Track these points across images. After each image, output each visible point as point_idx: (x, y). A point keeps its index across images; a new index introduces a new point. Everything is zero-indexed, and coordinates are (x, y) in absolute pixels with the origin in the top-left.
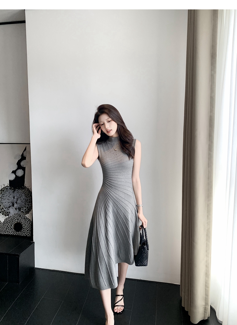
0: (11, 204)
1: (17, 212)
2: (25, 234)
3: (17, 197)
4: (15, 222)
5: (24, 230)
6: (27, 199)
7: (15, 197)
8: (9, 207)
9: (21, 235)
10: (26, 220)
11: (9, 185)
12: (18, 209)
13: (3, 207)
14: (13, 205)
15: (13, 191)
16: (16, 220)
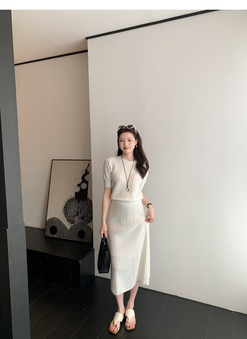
0: (76, 214)
1: (80, 221)
2: (87, 241)
4: (79, 229)
5: (86, 238)
6: (89, 209)
7: (80, 208)
8: (75, 216)
9: (84, 241)
10: (88, 228)
11: (75, 197)
12: (82, 218)
13: (70, 216)
14: (78, 215)
15: (78, 202)
16: (79, 228)
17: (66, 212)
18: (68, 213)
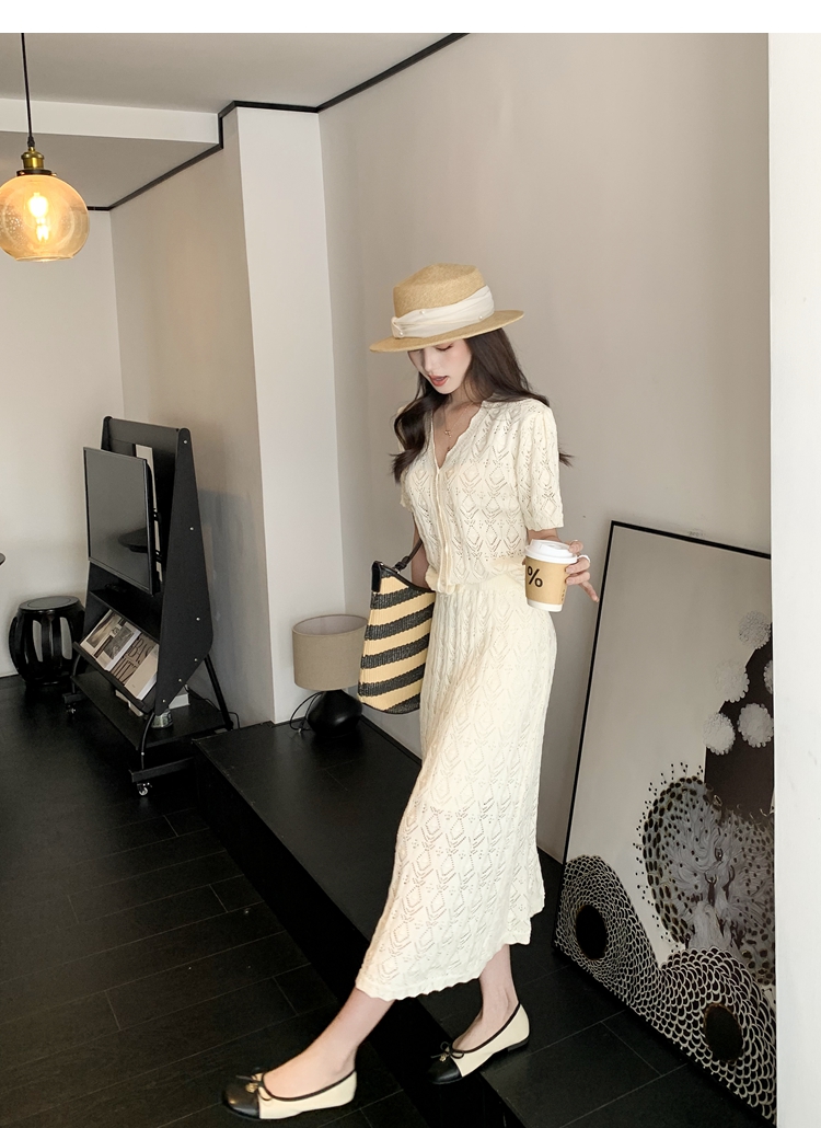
0: (703, 889)
1: (723, 942)
2: (754, 1097)
3: (732, 862)
4: (714, 995)
5: (746, 1069)
7: (725, 858)
8: (695, 899)
9: (734, 1088)
10: (761, 1016)
11: (702, 778)
12: (732, 928)
13: (671, 887)
14: (712, 897)
15: (717, 814)
16: (715, 988)
17: (654, 851)
18: (662, 863)
